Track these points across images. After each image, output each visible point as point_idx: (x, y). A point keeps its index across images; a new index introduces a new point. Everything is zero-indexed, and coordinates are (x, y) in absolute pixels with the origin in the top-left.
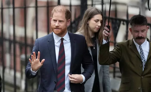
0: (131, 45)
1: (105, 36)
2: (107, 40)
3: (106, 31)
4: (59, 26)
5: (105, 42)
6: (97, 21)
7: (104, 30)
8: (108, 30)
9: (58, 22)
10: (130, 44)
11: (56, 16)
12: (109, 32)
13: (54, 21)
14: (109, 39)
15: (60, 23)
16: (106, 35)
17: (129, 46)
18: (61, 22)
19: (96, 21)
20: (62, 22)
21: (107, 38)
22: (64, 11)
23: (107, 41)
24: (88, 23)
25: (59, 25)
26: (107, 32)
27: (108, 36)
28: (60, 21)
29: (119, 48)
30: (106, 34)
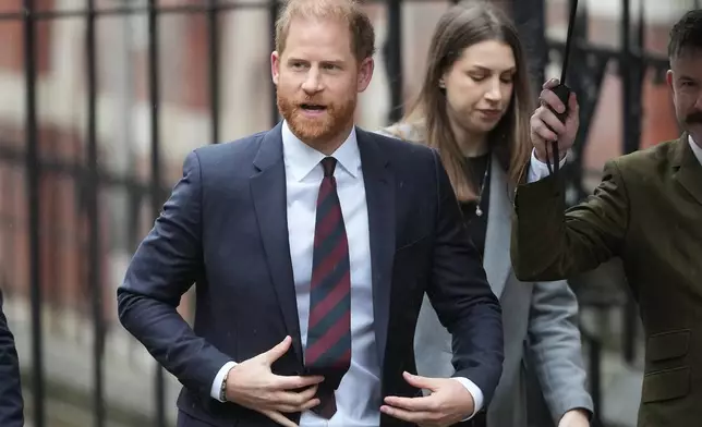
0: (677, 168)
1: (541, 137)
2: (552, 161)
3: (549, 111)
4: (321, 91)
5: (539, 169)
6: (482, 75)
7: (542, 108)
8: (561, 108)
9: (314, 70)
10: (673, 164)
11: (303, 43)
12: (562, 117)
13: (294, 68)
14: (561, 155)
15: (324, 76)
16: (546, 133)
17: (671, 170)
18: (330, 71)
19: (479, 77)
20: (334, 71)
21: (550, 149)
22: (343, 13)
23: (552, 166)
24: (443, 86)
25: (320, 87)
26: (553, 119)
27: (556, 139)
28: (326, 66)
29: (614, 187)
30: (550, 128)
